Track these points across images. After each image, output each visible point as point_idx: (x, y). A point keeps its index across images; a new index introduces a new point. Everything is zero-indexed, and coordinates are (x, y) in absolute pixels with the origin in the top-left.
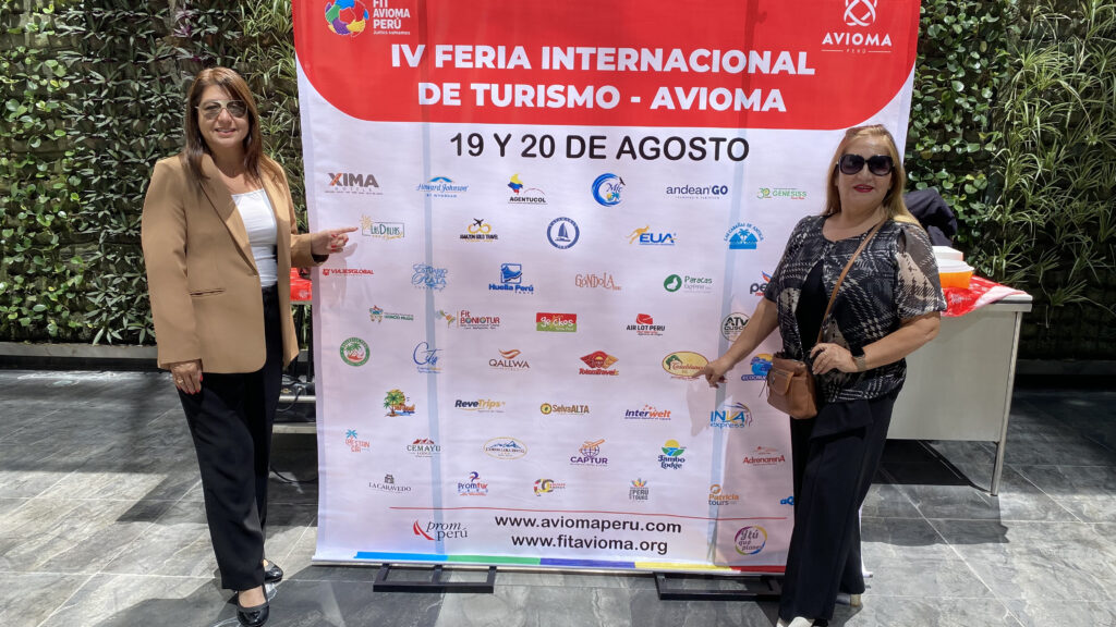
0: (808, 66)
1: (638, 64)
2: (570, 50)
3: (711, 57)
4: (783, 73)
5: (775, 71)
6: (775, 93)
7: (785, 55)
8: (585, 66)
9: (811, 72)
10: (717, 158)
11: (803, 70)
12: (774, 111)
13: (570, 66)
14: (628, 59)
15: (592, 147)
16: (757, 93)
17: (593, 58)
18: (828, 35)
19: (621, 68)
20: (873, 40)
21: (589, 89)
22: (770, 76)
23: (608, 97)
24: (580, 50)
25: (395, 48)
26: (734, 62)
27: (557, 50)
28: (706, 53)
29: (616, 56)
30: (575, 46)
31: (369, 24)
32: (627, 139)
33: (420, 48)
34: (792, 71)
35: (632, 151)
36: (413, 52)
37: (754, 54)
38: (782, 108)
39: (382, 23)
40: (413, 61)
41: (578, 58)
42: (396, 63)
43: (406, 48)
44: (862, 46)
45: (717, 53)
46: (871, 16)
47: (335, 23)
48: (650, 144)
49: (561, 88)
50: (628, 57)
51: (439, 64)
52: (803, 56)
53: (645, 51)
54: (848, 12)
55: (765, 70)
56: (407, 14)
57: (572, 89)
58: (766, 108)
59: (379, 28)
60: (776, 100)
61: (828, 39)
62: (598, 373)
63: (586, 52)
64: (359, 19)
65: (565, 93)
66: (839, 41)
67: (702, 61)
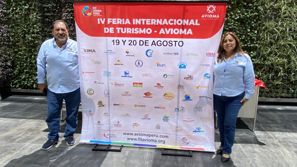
0: (198, 23)
1: (156, 23)
2: (140, 20)
3: (174, 21)
4: (192, 25)
5: (190, 24)
6: (190, 30)
7: (192, 20)
8: (143, 23)
9: (199, 24)
10: (175, 46)
11: (197, 24)
12: (189, 34)
13: (140, 23)
14: (154, 22)
15: (145, 43)
16: (185, 30)
17: (145, 22)
18: (203, 15)
19: (152, 24)
20: (214, 16)
21: (145, 29)
22: (188, 26)
23: (149, 31)
24: (142, 20)
25: (99, 19)
26: (180, 22)
27: (137, 20)
28: (172, 20)
29: (151, 21)
30: (141, 18)
31: (92, 13)
32: (154, 41)
33: (104, 19)
34: (194, 24)
35: (155, 44)
36: (103, 20)
37: (184, 20)
38: (192, 34)
39: (95, 13)
40: (103, 22)
41: (142, 22)
42: (99, 23)
43: (101, 19)
44: (212, 18)
45: (175, 20)
46: (214, 10)
47: (84, 13)
48: (159, 42)
49: (138, 29)
50: (154, 21)
51: (109, 23)
52: (197, 21)
53: (158, 20)
54: (208, 9)
55: (187, 24)
56: (101, 11)
57: (140, 29)
58: (187, 34)
59: (94, 15)
60: (190, 32)
61: (203, 16)
62: (148, 97)
63: (143, 20)
64: (90, 12)
65: (139, 30)
66: (206, 16)
67: (171, 22)
